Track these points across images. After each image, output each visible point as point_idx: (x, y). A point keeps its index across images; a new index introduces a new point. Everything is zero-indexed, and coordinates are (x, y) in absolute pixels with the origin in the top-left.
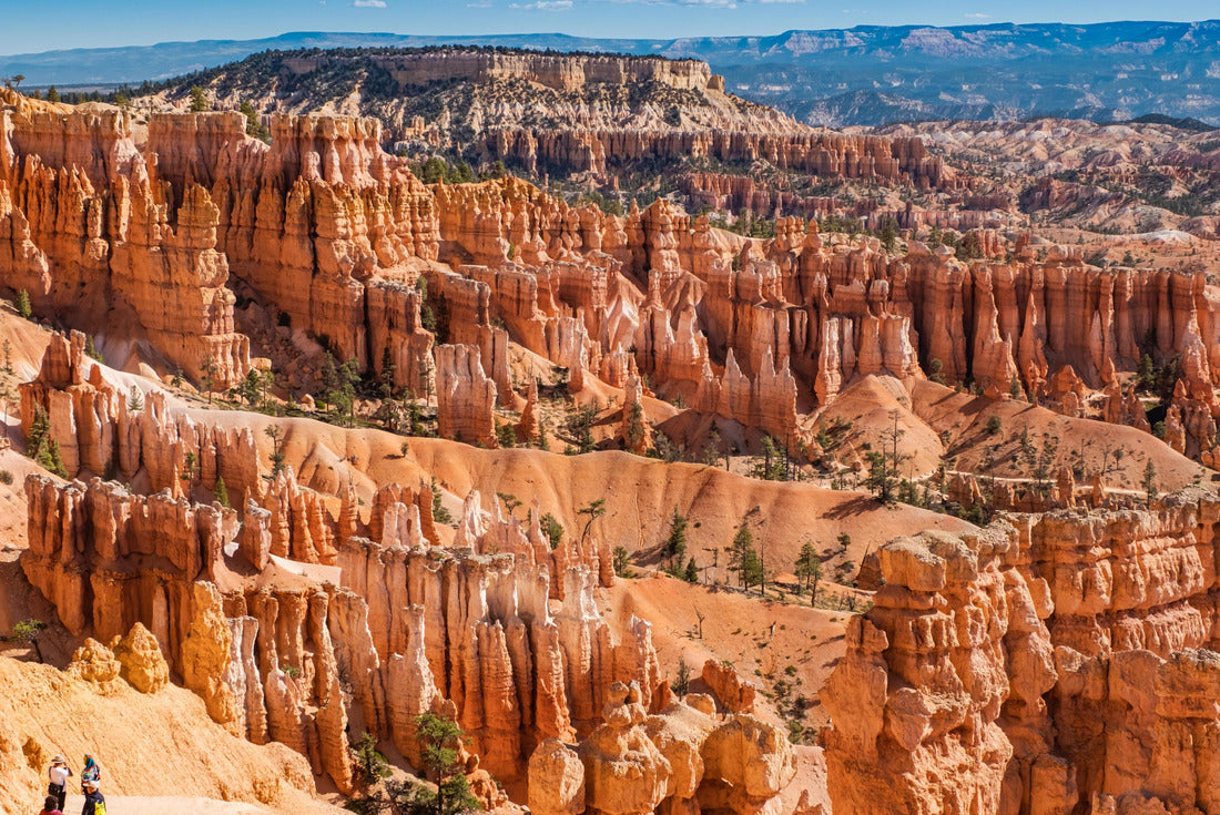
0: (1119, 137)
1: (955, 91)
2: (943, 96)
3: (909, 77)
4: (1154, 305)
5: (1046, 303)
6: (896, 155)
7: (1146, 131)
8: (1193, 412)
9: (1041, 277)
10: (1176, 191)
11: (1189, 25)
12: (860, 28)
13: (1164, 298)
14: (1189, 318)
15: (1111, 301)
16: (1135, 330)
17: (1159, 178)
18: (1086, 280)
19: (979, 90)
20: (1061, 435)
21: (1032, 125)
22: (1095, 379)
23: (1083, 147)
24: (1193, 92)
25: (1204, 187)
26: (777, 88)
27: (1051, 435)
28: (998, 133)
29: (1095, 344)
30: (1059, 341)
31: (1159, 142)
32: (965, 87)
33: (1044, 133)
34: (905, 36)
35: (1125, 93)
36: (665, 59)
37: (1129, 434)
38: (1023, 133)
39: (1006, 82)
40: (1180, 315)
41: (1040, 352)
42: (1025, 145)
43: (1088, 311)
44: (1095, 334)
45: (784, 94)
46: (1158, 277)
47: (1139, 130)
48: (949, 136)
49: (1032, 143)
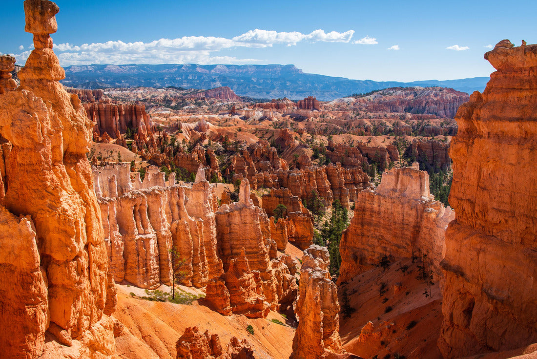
0: (162, 92)
1: (120, 82)
2: (117, 84)
3: (107, 79)
4: (131, 115)
5: (99, 114)
6: (94, 95)
7: (169, 90)
8: (140, 142)
9: (97, 107)
10: (173, 104)
11: (183, 65)
12: (92, 65)
13: (133, 112)
14: (141, 117)
15: (118, 113)
16: (126, 121)
17: (169, 101)
18: (111, 108)
19: (127, 82)
20: (96, 148)
21: (137, 89)
22: (115, 136)
23: (152, 95)
24: (185, 82)
25: (181, 103)
26: (68, 82)
27: (94, 148)
28: (128, 91)
29: (114, 126)
30: (104, 125)
31: (172, 93)
32: (123, 81)
33: (141, 91)
34: (105, 67)
35: (167, 83)
36: (19, 66)
37: (115, 147)
38: (135, 91)
39: (135, 80)
40: (138, 117)
41: (97, 129)
42: (136, 94)
43: (112, 117)
44: (114, 123)
45: (70, 83)
46: (132, 106)
47: (167, 90)
48: (114, 92)
49: (138, 94)
